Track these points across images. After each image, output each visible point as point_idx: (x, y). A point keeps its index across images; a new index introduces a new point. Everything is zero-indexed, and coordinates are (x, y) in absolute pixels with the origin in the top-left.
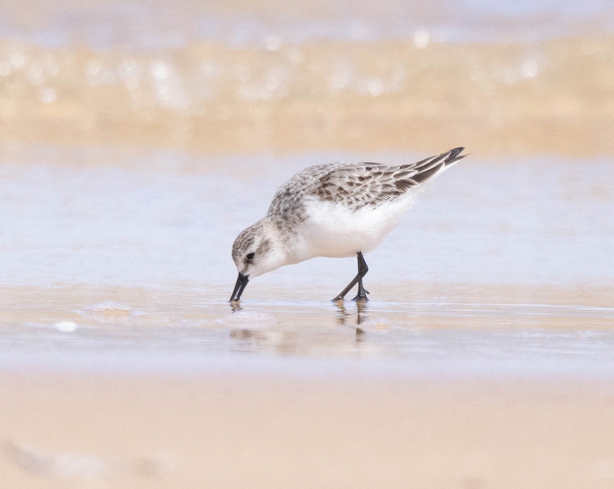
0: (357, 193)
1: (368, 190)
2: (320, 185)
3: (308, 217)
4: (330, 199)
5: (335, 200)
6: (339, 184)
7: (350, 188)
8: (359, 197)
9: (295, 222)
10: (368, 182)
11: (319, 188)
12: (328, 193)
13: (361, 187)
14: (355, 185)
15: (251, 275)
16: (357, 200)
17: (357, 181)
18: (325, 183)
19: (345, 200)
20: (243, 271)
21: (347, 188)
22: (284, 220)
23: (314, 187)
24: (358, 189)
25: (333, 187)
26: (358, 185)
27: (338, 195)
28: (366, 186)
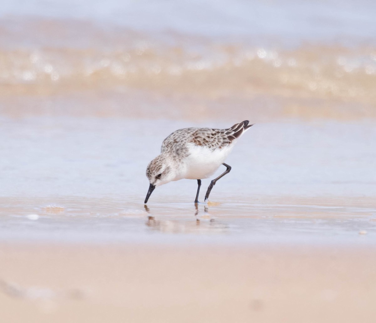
0: (212, 142)
1: (217, 140)
2: (194, 137)
3: (190, 154)
4: (200, 144)
5: (203, 145)
6: (203, 137)
7: (209, 139)
8: (213, 144)
9: (183, 157)
10: (216, 136)
11: (194, 139)
12: (199, 142)
13: (213, 139)
14: (210, 138)
15: (157, 185)
16: (213, 145)
17: (211, 136)
18: (196, 136)
19: (208, 146)
20: (153, 183)
21: (207, 139)
22: (177, 155)
23: (191, 139)
24: (212, 140)
25: (201, 138)
26: (212, 138)
27: (204, 143)
28: (215, 138)
